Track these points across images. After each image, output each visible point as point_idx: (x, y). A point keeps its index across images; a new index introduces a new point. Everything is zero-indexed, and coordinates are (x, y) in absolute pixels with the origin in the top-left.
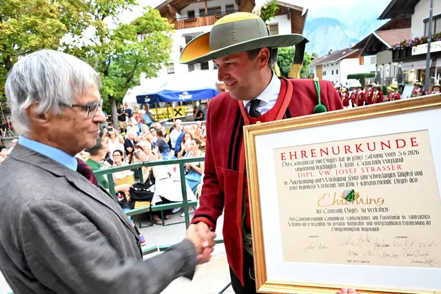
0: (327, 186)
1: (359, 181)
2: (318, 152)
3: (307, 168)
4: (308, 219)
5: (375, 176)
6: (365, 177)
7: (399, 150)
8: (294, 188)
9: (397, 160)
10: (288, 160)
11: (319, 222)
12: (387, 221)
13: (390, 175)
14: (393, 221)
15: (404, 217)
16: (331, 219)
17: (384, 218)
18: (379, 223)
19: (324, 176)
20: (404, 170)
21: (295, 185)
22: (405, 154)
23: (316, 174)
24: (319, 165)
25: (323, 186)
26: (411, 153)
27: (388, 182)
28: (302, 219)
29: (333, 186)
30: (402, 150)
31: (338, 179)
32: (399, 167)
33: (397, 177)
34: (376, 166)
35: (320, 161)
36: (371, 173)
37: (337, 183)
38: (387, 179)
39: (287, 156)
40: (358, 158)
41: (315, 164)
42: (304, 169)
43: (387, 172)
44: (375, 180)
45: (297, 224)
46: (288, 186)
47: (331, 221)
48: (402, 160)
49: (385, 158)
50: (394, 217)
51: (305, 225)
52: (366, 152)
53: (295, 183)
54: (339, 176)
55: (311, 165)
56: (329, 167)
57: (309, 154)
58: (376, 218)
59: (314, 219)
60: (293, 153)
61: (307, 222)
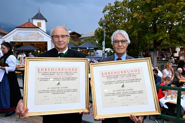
0: (116, 83)
1: (125, 81)
2: (113, 73)
3: (110, 78)
4: (111, 94)
5: (129, 80)
6: (127, 80)
7: (136, 72)
8: (106, 84)
9: (135, 76)
10: (104, 75)
11: (114, 94)
12: (132, 93)
13: (133, 80)
14: (134, 93)
15: (137, 91)
16: (117, 93)
17: (132, 92)
18: (130, 94)
19: (115, 80)
20: (137, 78)
21: (106, 83)
22: (137, 74)
23: (113, 80)
24: (114, 77)
25: (115, 83)
26: (138, 73)
27: (133, 82)
28: (109, 94)
29: (118, 83)
30: (136, 73)
31: (119, 81)
32: (135, 77)
33: (135, 80)
34: (129, 77)
35: (114, 76)
36: (128, 79)
37: (119, 82)
38: (132, 81)
39: (104, 74)
40: (125, 75)
41: (113, 76)
42: (109, 78)
43: (132, 79)
44: (130, 81)
45: (107, 96)
46: (104, 84)
47: (118, 94)
48: (136, 76)
49: (132, 75)
50: (134, 92)
51: (109, 96)
52: (127, 73)
53: (106, 82)
54: (120, 80)
55: (111, 77)
56: (117, 77)
57: (111, 73)
58: (130, 92)
59: (112, 94)
60: (106, 73)
61: (110, 95)
